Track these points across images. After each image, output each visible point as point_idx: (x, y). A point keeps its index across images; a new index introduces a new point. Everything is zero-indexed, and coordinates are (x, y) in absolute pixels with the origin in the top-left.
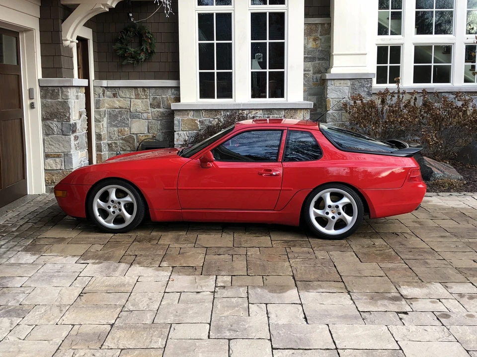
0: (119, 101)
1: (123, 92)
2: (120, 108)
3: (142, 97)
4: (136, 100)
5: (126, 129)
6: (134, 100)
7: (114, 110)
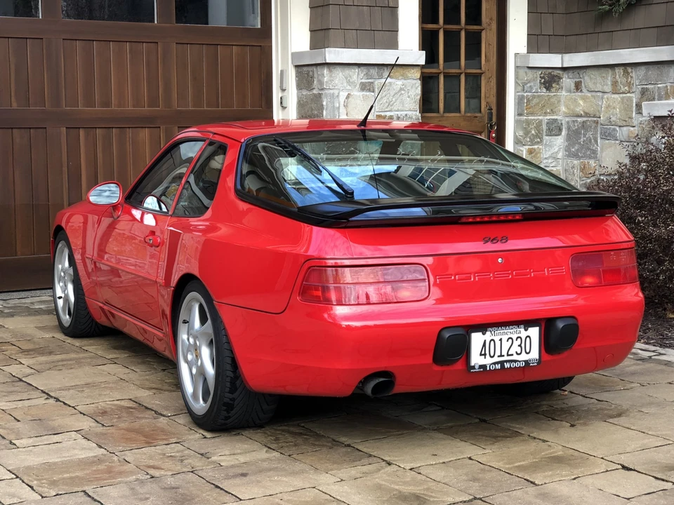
0: (584, 99)
1: (591, 79)
2: (587, 115)
3: (623, 89)
4: (613, 96)
5: (592, 162)
6: (609, 95)
7: (575, 119)
